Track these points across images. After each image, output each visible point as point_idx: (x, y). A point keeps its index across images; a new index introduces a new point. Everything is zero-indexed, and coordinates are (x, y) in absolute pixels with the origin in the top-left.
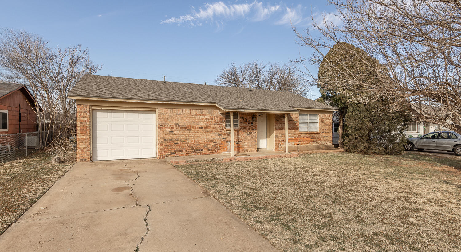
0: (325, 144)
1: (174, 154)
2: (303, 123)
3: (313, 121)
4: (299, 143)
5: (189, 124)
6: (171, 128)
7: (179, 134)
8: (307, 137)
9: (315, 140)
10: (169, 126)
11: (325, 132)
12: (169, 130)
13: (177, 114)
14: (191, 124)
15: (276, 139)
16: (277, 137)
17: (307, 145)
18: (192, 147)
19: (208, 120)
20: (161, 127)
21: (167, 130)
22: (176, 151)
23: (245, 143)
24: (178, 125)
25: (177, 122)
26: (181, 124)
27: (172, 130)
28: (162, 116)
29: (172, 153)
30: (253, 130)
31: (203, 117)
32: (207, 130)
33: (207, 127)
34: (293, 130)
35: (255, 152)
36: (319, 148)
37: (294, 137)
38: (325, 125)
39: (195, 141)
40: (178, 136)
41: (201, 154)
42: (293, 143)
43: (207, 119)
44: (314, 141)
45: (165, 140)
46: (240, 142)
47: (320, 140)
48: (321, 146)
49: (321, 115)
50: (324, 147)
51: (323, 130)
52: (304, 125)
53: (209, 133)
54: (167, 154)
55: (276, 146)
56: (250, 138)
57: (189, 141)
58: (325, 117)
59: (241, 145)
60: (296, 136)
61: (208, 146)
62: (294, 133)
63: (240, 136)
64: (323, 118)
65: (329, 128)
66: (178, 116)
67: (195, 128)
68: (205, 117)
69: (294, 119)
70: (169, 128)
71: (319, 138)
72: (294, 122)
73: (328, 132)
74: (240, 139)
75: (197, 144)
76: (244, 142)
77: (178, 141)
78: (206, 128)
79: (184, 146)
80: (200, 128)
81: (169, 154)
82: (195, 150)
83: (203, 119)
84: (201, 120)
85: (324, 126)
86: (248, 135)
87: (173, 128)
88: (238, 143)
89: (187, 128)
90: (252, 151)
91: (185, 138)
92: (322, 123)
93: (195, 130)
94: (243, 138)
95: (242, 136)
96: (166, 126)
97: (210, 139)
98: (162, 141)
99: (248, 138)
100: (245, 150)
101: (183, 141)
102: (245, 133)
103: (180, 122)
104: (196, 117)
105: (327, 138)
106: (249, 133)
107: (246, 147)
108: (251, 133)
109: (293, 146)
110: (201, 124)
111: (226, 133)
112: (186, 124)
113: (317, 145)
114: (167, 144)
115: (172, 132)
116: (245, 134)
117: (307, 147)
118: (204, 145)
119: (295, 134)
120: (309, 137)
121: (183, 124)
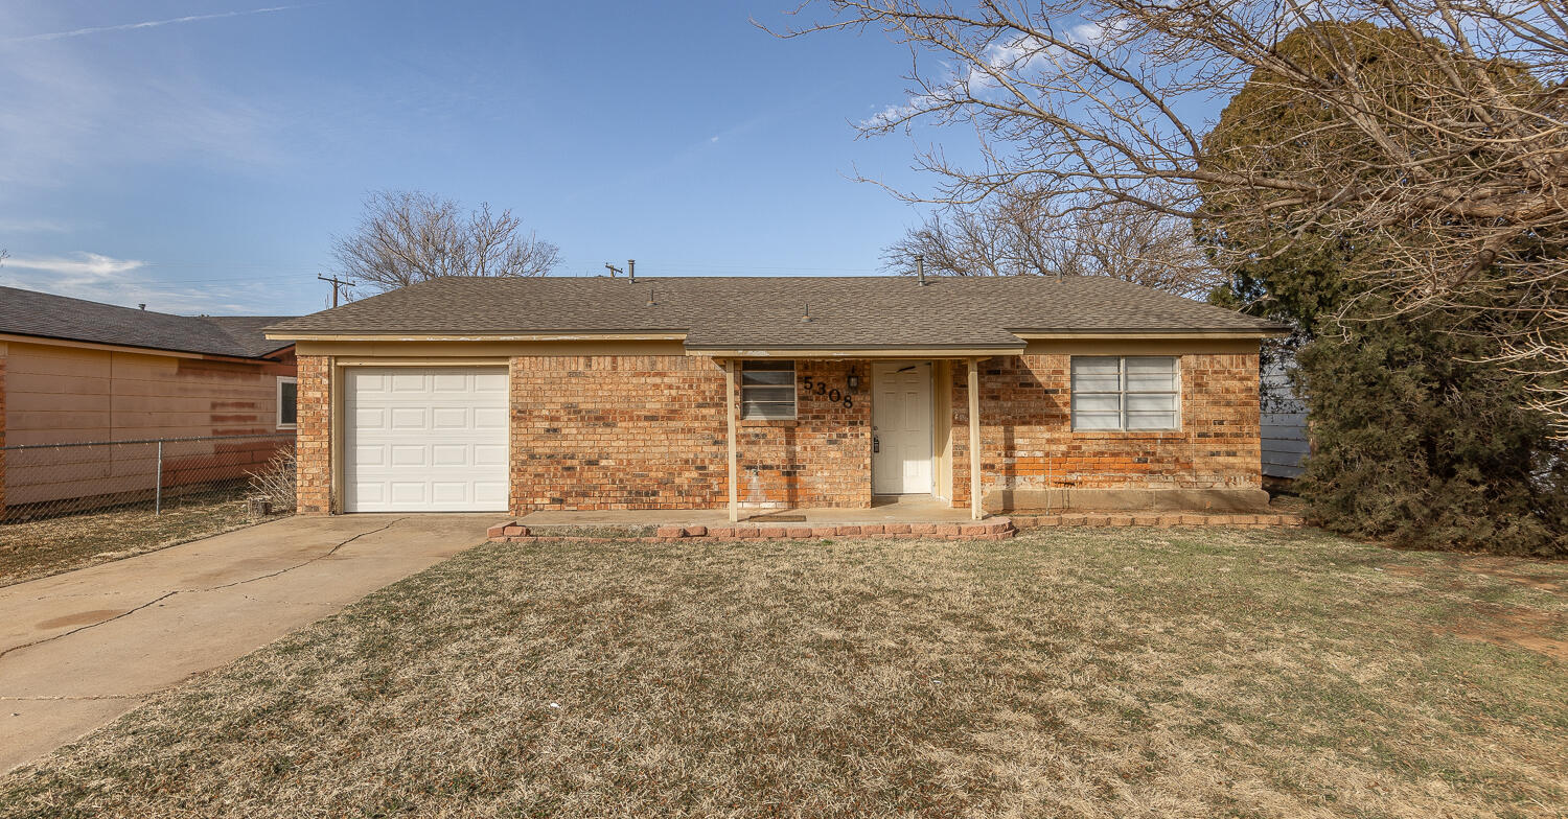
0: (1219, 486)
1: (561, 501)
2: (1095, 396)
3: (1151, 387)
4: (1073, 477)
5: (608, 406)
6: (553, 419)
7: (577, 439)
8: (1113, 455)
9: (1156, 467)
10: (546, 413)
11: (1216, 435)
12: (546, 425)
13: (571, 374)
14: (617, 406)
15: (958, 460)
16: (962, 454)
17: (1115, 487)
18: (621, 481)
19: (674, 392)
20: (520, 415)
21: (538, 425)
22: (568, 494)
23: (819, 474)
24: (573, 410)
25: (571, 400)
26: (582, 406)
27: (555, 425)
28: (523, 381)
29: (554, 501)
30: (851, 424)
31: (658, 380)
32: (672, 424)
33: (672, 415)
34: (1040, 423)
35: (861, 508)
36: (1177, 502)
37: (1047, 455)
38: (1216, 403)
39: (628, 460)
40: (574, 444)
41: (652, 506)
42: (1041, 478)
43: (670, 387)
44: (1152, 472)
45: (533, 457)
46: (799, 468)
47: (1188, 466)
48: (1193, 494)
49: (1191, 360)
50: (1209, 502)
51: (1200, 423)
52: (1101, 402)
53: (681, 436)
54: (538, 501)
55: (955, 486)
56: (838, 455)
57: (611, 463)
58: (1217, 367)
59: (803, 479)
60: (1054, 447)
61: (677, 481)
62: (1047, 435)
63: (798, 449)
64: (1203, 373)
65: (1242, 414)
66: (573, 380)
67: (631, 419)
68: (666, 380)
69: (1041, 380)
70: (546, 418)
71: (1182, 460)
72: (1046, 392)
73: (1237, 435)
74: (798, 456)
75: (637, 471)
76: (814, 467)
77: (575, 462)
78: (669, 419)
79: (594, 476)
80: (647, 418)
81: (546, 501)
82: (630, 492)
83: (657, 386)
84: (651, 393)
85: (1215, 409)
86: (831, 442)
87: (557, 419)
88: (788, 474)
89: (603, 419)
90: (848, 504)
91: (596, 450)
92: (1200, 392)
93: (631, 424)
94: (809, 454)
95: (805, 448)
96: (536, 413)
97: (684, 456)
98: (524, 462)
99: (832, 455)
100: (821, 498)
101: (592, 463)
102: (818, 435)
103: (581, 399)
104: (635, 381)
105: (1231, 459)
106: (835, 437)
107: (821, 487)
108: (845, 436)
109: (1039, 489)
110: (653, 406)
111: (744, 436)
112: (599, 406)
113: (1170, 487)
114: (540, 470)
115: (555, 430)
116: (820, 439)
117: (1111, 495)
118: (660, 475)
119: (1049, 441)
120: (1128, 453)
121: (591, 406)
